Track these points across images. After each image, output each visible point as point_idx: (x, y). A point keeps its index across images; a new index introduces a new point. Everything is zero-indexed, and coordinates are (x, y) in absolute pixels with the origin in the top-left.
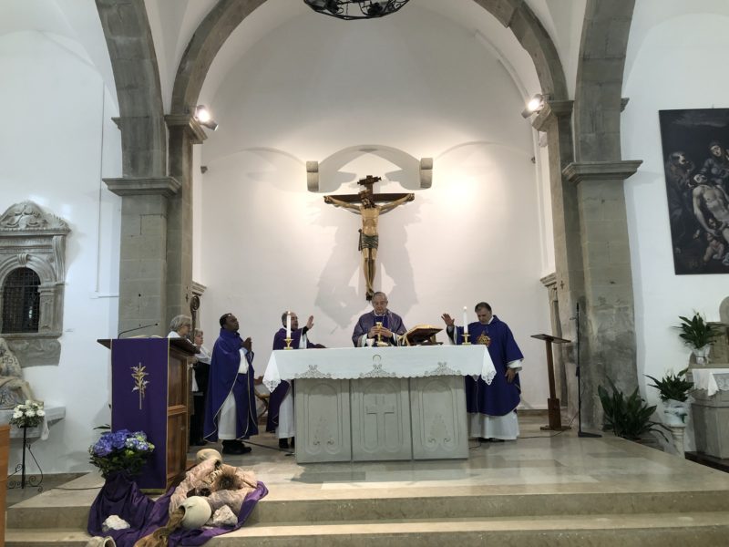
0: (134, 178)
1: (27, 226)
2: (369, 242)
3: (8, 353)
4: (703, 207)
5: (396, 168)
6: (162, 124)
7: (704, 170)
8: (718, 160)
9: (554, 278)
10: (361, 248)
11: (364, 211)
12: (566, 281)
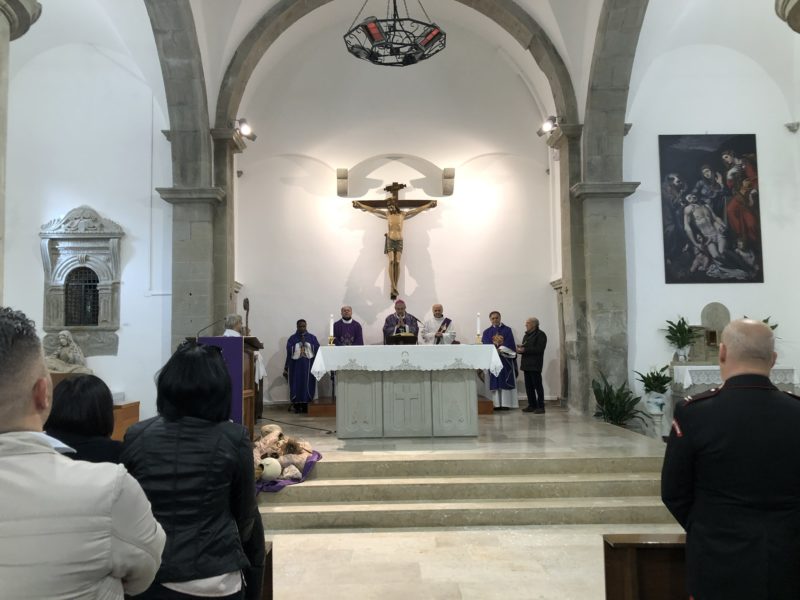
0: (184, 188)
1: (86, 230)
2: (394, 246)
3: (73, 344)
4: (692, 224)
5: (421, 176)
6: (209, 139)
7: (695, 191)
8: (708, 181)
9: (561, 283)
10: (386, 252)
11: (390, 216)
12: (570, 287)
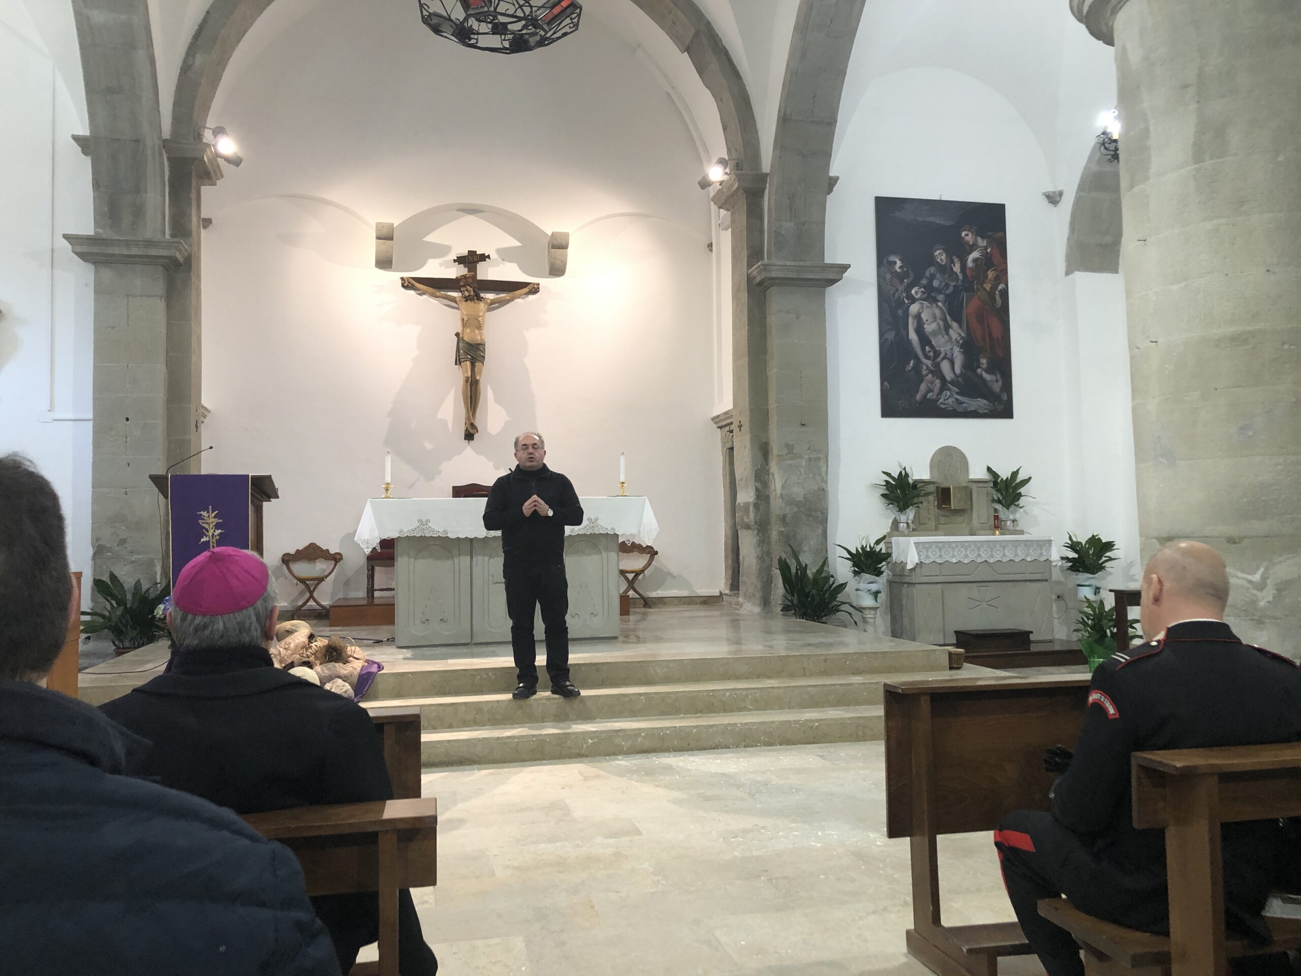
0: (116, 238)
2: (471, 353)
5: (513, 243)
6: (161, 155)
8: (942, 269)
9: (731, 417)
10: (458, 362)
11: (463, 305)
12: (746, 422)
